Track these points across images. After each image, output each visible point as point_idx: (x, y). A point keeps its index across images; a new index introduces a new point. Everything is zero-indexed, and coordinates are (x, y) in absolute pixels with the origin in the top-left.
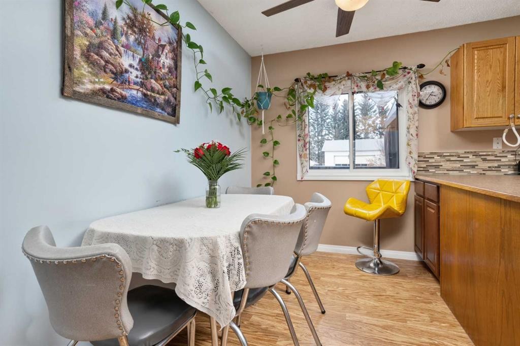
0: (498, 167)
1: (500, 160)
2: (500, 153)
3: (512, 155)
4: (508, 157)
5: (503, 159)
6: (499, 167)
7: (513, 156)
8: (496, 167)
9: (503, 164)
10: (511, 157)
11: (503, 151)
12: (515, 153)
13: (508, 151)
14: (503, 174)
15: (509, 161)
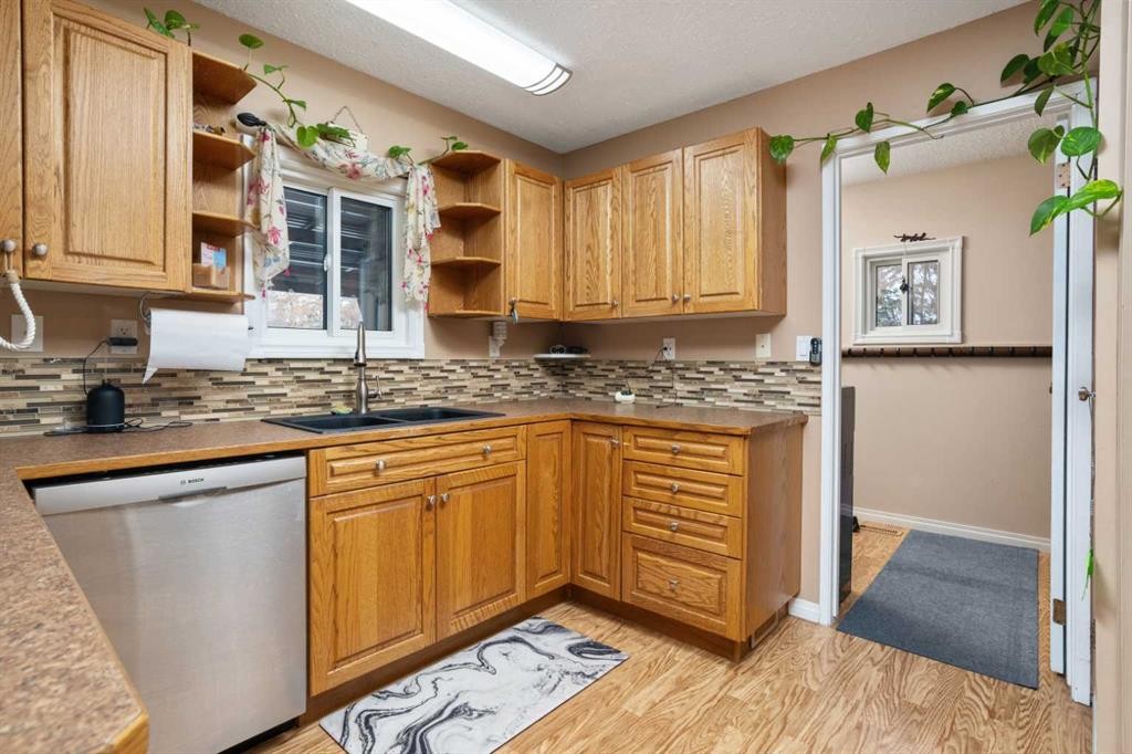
0: (29, 411)
1: (38, 388)
2: (34, 366)
3: (75, 371)
4: (64, 377)
5: (47, 386)
6: (32, 409)
7: (76, 376)
8: (19, 411)
9: (49, 400)
10: (70, 377)
11: (45, 360)
12: (81, 367)
13: (64, 362)
14: (42, 433)
15: (67, 390)
